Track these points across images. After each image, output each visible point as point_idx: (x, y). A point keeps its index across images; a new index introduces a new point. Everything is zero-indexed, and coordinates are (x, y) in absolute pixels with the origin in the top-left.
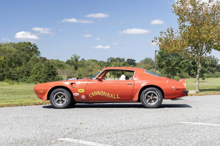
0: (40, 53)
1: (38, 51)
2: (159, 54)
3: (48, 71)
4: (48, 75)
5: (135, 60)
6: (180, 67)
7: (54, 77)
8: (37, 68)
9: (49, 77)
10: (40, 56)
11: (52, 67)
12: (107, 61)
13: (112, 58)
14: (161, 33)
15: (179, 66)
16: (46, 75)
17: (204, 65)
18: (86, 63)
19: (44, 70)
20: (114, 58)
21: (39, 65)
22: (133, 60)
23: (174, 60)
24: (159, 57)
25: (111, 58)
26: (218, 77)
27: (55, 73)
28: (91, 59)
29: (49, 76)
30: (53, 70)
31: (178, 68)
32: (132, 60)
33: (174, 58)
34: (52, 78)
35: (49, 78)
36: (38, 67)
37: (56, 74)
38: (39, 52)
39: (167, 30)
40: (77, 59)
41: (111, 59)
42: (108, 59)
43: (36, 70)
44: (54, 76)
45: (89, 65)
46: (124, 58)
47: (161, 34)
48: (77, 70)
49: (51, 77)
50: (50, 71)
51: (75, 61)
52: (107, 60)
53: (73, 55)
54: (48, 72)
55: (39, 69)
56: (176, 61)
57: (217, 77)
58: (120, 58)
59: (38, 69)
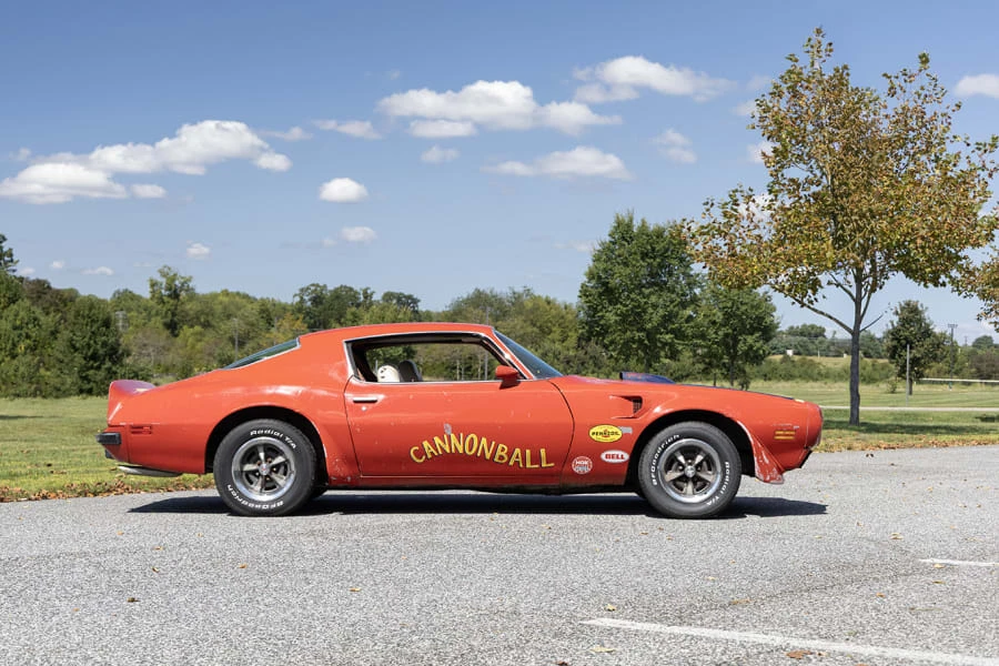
0: (15, 258)
1: (5, 250)
2: (593, 278)
3: (90, 339)
4: (85, 359)
5: (415, 297)
6: (679, 334)
7: (114, 369)
8: (15, 328)
9: (92, 367)
10: (15, 274)
11: (107, 323)
12: (297, 299)
13: (318, 285)
14: (708, 206)
15: (672, 331)
16: (79, 359)
17: (760, 329)
18: (218, 309)
19: (71, 335)
20: (325, 286)
21: (22, 314)
22: (410, 297)
23: (655, 306)
24: (594, 291)
25: (313, 288)
26: (770, 379)
27: (117, 352)
28: (226, 291)
29: (91, 362)
30: (112, 340)
31: (668, 337)
32: (405, 297)
33: (653, 299)
34: (106, 369)
35: (91, 372)
36: (18, 323)
37: (122, 355)
38: (11, 255)
39: (730, 196)
40: (175, 291)
41: (313, 292)
42: (302, 290)
43: (12, 336)
44: (114, 363)
45: (229, 317)
46: (368, 289)
47: (708, 210)
48: (176, 336)
49: (99, 368)
50: (95, 342)
51: (169, 296)
52: (296, 295)
53: (160, 271)
54: (89, 346)
55: (25, 330)
56: (661, 312)
57: (765, 376)
58: (351, 289)
59: (19, 332)
